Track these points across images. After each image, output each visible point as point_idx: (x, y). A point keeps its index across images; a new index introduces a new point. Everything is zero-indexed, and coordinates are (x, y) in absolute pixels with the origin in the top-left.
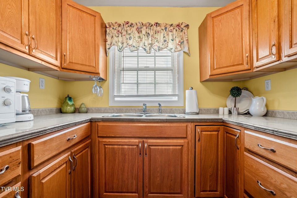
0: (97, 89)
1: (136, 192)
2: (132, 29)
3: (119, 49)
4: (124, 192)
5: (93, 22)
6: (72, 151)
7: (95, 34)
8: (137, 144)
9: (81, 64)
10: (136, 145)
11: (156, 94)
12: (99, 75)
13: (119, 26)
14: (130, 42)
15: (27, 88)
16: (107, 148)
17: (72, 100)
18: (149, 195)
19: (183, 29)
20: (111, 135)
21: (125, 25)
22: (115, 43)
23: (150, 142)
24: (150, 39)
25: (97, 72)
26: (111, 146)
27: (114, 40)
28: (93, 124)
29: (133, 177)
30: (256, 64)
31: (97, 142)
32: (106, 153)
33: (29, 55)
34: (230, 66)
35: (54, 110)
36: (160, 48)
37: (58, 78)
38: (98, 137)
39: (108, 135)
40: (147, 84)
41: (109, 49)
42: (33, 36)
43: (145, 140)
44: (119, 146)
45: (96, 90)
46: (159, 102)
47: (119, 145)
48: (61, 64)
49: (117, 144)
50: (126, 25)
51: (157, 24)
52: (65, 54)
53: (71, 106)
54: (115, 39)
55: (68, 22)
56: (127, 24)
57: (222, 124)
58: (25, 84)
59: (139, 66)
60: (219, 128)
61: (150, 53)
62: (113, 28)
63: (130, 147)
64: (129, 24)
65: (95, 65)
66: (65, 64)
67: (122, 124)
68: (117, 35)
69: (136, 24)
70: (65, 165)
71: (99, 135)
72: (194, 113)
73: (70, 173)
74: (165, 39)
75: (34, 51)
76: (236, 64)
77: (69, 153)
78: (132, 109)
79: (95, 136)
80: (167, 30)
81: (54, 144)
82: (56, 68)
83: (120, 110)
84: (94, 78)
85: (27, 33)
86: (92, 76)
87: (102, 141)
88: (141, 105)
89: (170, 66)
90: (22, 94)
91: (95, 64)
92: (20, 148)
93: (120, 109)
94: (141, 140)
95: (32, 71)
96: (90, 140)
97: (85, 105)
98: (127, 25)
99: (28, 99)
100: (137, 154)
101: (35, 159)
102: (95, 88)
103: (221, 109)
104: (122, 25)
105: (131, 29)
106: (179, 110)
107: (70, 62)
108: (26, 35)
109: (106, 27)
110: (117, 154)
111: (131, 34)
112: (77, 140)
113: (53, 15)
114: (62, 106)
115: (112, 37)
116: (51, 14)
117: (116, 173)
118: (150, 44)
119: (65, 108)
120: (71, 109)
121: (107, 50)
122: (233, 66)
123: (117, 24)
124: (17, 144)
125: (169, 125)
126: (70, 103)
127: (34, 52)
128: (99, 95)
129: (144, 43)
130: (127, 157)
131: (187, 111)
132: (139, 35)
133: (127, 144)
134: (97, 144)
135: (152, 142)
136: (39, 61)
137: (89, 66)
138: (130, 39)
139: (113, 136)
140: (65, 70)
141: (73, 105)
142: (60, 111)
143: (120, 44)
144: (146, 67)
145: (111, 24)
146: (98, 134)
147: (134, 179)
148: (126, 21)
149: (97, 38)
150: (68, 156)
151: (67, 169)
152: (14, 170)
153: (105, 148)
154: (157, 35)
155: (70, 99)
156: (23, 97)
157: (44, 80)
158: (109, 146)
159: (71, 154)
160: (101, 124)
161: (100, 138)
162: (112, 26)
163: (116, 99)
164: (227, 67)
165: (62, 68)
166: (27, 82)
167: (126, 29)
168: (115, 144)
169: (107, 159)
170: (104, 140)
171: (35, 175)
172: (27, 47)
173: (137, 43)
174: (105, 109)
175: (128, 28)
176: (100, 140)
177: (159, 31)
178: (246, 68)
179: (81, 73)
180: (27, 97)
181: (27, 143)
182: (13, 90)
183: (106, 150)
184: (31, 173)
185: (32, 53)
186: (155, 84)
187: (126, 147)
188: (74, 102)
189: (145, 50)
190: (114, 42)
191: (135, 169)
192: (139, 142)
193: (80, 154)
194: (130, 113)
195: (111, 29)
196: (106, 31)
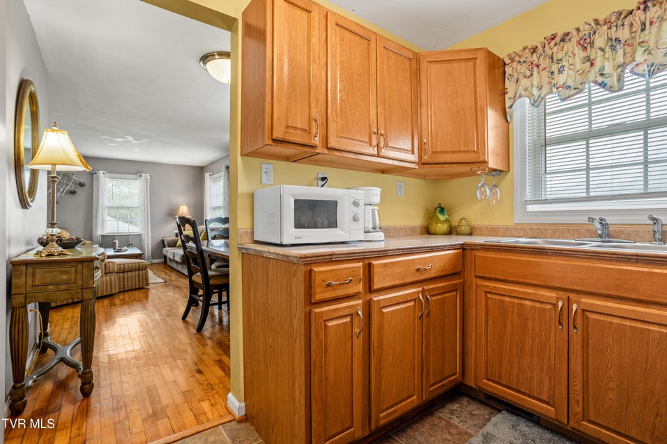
0: (497, 192)
1: (551, 402)
2: (565, 48)
3: (533, 102)
4: (523, 393)
5: (472, 72)
6: (426, 288)
7: (475, 92)
8: (554, 302)
9: (452, 152)
10: (551, 304)
11: (649, 191)
12: (485, 165)
13: (532, 53)
14: (561, 79)
15: (377, 200)
16: (491, 298)
17: (445, 212)
18: (583, 422)
20: (497, 277)
21: (547, 45)
22: (523, 93)
23: (585, 303)
24: (620, 52)
25: (481, 159)
26: (497, 297)
27: (521, 87)
28: (468, 253)
29: (542, 368)
31: (474, 284)
32: (489, 306)
33: (378, 157)
35: (418, 229)
36: (652, 69)
37: (423, 177)
38: (476, 277)
39: (493, 276)
40: (612, 167)
41: (511, 107)
42: (382, 132)
43: (573, 296)
44: (512, 300)
45: (483, 193)
47: (515, 297)
48: (420, 157)
49: (509, 294)
50: (549, 43)
52: (425, 141)
53: (443, 222)
54: (524, 82)
55: (429, 88)
56: (553, 39)
58: (375, 194)
59: (593, 126)
61: (620, 89)
62: (519, 62)
63: (538, 305)
64: (558, 39)
65: (478, 148)
66: (426, 157)
67: (522, 258)
68: (528, 73)
69: (578, 30)
70: (412, 303)
71: (477, 274)
73: (421, 317)
75: (383, 150)
77: (420, 289)
78: (569, 230)
79: (469, 274)
81: (397, 270)
82: (413, 166)
83: (538, 231)
84: (478, 171)
85: (375, 130)
86: (475, 168)
87: (481, 285)
88: (584, 220)
90: (371, 207)
91: (478, 145)
92: (360, 264)
93: (539, 229)
94: (564, 295)
95: (387, 173)
96: (462, 280)
97: (467, 222)
98: (553, 43)
99: (379, 213)
100: (553, 322)
101: (375, 280)
102: (481, 189)
104: (540, 46)
105: (563, 47)
107: (433, 152)
108: (375, 133)
109: (505, 64)
110: (510, 313)
111: (564, 59)
112: (433, 274)
113: (406, 90)
114: (430, 223)
115: (517, 81)
116: (404, 90)
117: (506, 349)
118: (619, 67)
119: (434, 225)
120: (444, 227)
121: (508, 110)
123: (527, 50)
124: (358, 260)
125: (646, 270)
126: (442, 218)
127: (384, 152)
128: (492, 202)
129: (603, 68)
130: (530, 323)
132: (585, 54)
133: (531, 297)
134: (474, 288)
135: (592, 305)
136: (390, 162)
137: (465, 152)
138: (560, 72)
139: (502, 278)
140: (425, 166)
141: (447, 221)
142: (427, 231)
143: (535, 92)
144: (612, 125)
145: (513, 56)
146: (475, 272)
147: (547, 374)
148: (549, 35)
149: (480, 98)
150: (418, 292)
151: (417, 309)
152: (356, 284)
153: (487, 299)
154: (647, 32)
155: (442, 210)
156: (373, 210)
157: (401, 184)
158: (493, 296)
159: (423, 292)
160: (481, 254)
161: (478, 279)
162: (517, 59)
163: (531, 208)
165: (422, 164)
166: (377, 191)
167: (548, 52)
168: (506, 294)
169: (489, 319)
170: (486, 283)
171: (375, 299)
172: (376, 149)
173: (578, 77)
174: (507, 228)
175: (555, 50)
176: (478, 283)
177: (655, 19)
179: (442, 167)
180: (378, 210)
181: (367, 262)
182: (362, 204)
183: (488, 303)
184: (372, 296)
185: (381, 154)
186: (646, 166)
187: (528, 303)
188: (448, 216)
189: (604, 85)
190: (521, 91)
191: (547, 353)
192: (558, 299)
193: (440, 297)
194: (563, 238)
195: (515, 64)
196: (505, 73)
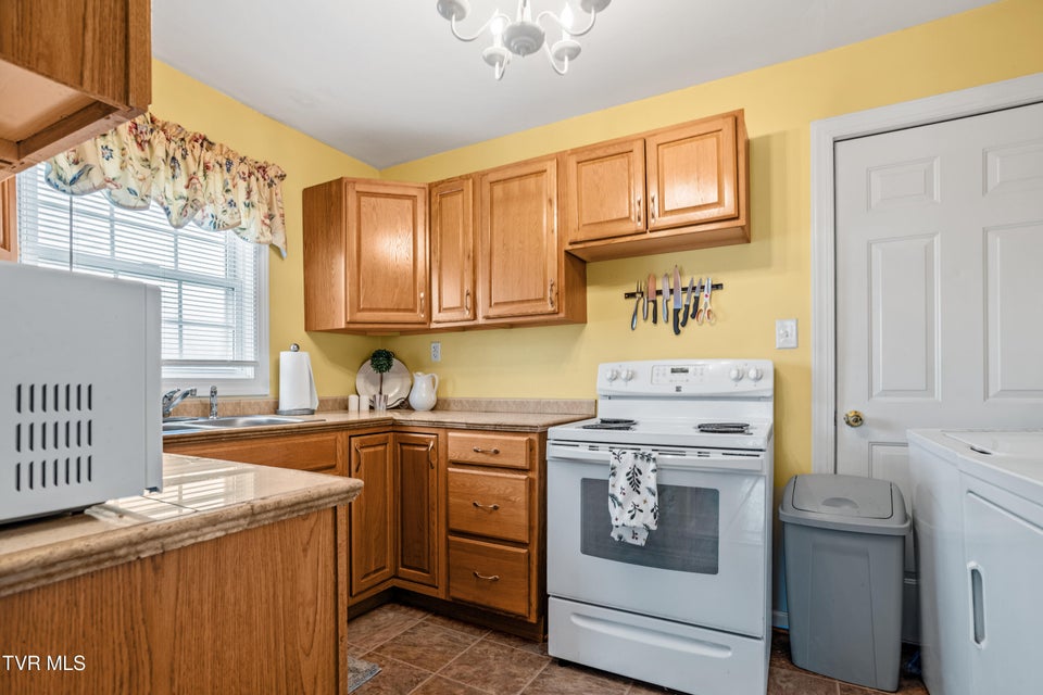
11: (185, 357)
14: (110, 168)
19: (272, 181)
24: (182, 181)
30: (436, 315)
34: (392, 310)
46: (213, 384)
51: (205, 142)
57: (391, 428)
60: (387, 438)
72: (306, 412)
74: (229, 197)
76: (402, 307)
80: (233, 169)
89: (219, 272)
103: (353, 399)
106: (258, 404)
111: (110, 139)
118: (180, 198)
122: (398, 310)
129: (165, 189)
131: (283, 406)
132: (143, 155)
138: (105, 156)
144: (147, 264)
164: (386, 310)
173: (140, 180)
177: (211, 165)
178: (420, 320)
186: (181, 326)
189: (169, 214)
